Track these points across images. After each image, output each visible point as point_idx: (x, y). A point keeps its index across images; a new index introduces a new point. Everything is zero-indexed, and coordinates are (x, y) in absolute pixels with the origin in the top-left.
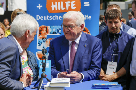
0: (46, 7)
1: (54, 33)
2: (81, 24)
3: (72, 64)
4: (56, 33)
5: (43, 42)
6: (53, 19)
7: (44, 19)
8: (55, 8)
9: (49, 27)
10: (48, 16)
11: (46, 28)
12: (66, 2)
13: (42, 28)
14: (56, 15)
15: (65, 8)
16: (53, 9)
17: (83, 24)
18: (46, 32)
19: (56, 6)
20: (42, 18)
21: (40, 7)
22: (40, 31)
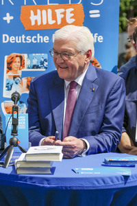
0: (21, 18)
1: (34, 67)
2: (86, 50)
3: (68, 123)
4: (38, 67)
5: (14, 83)
6: (34, 41)
7: (17, 41)
8: (36, 21)
9: (25, 56)
10: (23, 37)
11: (21, 57)
12: (56, 11)
13: (12, 58)
14: (38, 35)
15: (54, 22)
16: (33, 23)
17: (90, 51)
18: (21, 65)
19: (38, 17)
20: (12, 39)
21: (8, 18)
22: (9, 63)
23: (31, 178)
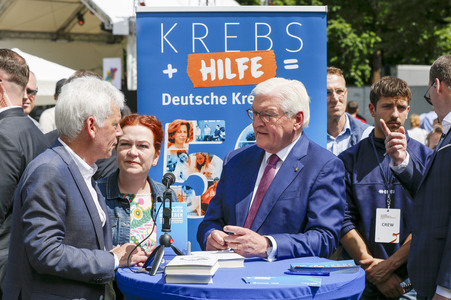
0: (187, 72)
1: (207, 138)
2: (296, 112)
4: (211, 139)
5: (179, 161)
6: (205, 103)
7: (183, 103)
8: (209, 75)
9: (194, 123)
10: (191, 96)
11: (188, 125)
12: (237, 60)
13: (176, 126)
14: (212, 94)
15: (235, 75)
16: (205, 78)
17: (302, 113)
18: (188, 136)
19: (212, 70)
20: (175, 100)
21: (170, 71)
22: (172, 134)
23: (184, 289)
